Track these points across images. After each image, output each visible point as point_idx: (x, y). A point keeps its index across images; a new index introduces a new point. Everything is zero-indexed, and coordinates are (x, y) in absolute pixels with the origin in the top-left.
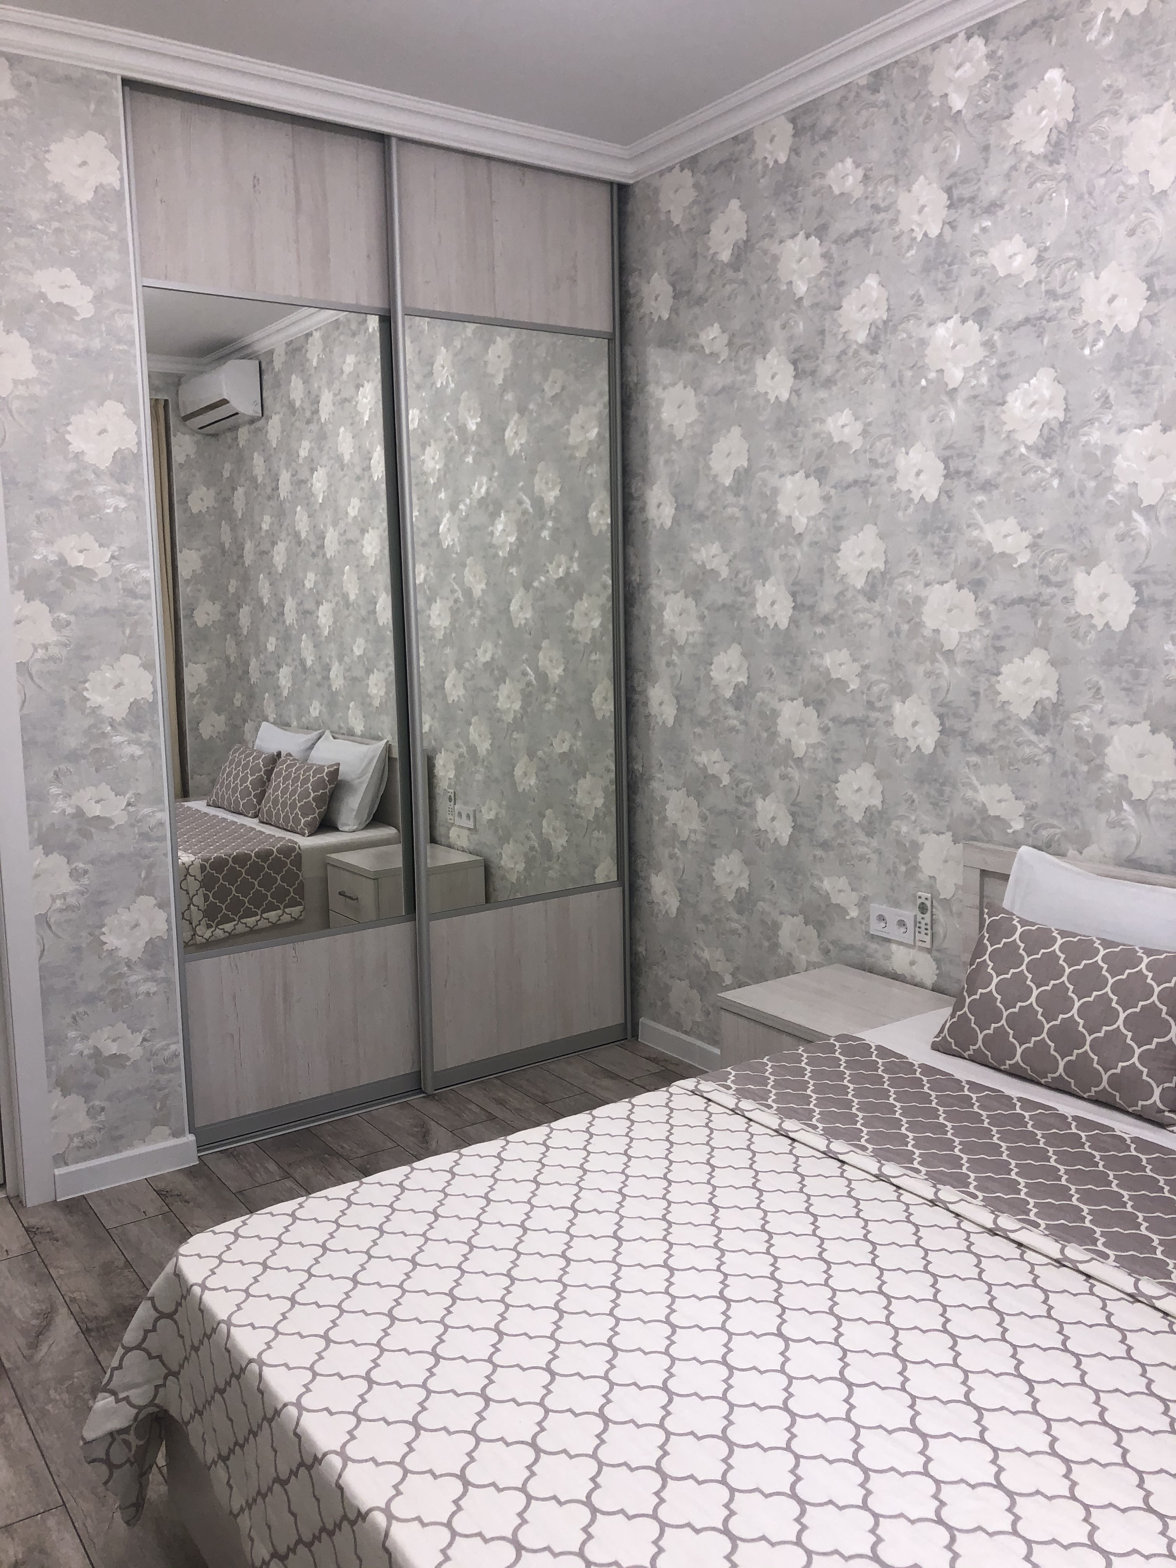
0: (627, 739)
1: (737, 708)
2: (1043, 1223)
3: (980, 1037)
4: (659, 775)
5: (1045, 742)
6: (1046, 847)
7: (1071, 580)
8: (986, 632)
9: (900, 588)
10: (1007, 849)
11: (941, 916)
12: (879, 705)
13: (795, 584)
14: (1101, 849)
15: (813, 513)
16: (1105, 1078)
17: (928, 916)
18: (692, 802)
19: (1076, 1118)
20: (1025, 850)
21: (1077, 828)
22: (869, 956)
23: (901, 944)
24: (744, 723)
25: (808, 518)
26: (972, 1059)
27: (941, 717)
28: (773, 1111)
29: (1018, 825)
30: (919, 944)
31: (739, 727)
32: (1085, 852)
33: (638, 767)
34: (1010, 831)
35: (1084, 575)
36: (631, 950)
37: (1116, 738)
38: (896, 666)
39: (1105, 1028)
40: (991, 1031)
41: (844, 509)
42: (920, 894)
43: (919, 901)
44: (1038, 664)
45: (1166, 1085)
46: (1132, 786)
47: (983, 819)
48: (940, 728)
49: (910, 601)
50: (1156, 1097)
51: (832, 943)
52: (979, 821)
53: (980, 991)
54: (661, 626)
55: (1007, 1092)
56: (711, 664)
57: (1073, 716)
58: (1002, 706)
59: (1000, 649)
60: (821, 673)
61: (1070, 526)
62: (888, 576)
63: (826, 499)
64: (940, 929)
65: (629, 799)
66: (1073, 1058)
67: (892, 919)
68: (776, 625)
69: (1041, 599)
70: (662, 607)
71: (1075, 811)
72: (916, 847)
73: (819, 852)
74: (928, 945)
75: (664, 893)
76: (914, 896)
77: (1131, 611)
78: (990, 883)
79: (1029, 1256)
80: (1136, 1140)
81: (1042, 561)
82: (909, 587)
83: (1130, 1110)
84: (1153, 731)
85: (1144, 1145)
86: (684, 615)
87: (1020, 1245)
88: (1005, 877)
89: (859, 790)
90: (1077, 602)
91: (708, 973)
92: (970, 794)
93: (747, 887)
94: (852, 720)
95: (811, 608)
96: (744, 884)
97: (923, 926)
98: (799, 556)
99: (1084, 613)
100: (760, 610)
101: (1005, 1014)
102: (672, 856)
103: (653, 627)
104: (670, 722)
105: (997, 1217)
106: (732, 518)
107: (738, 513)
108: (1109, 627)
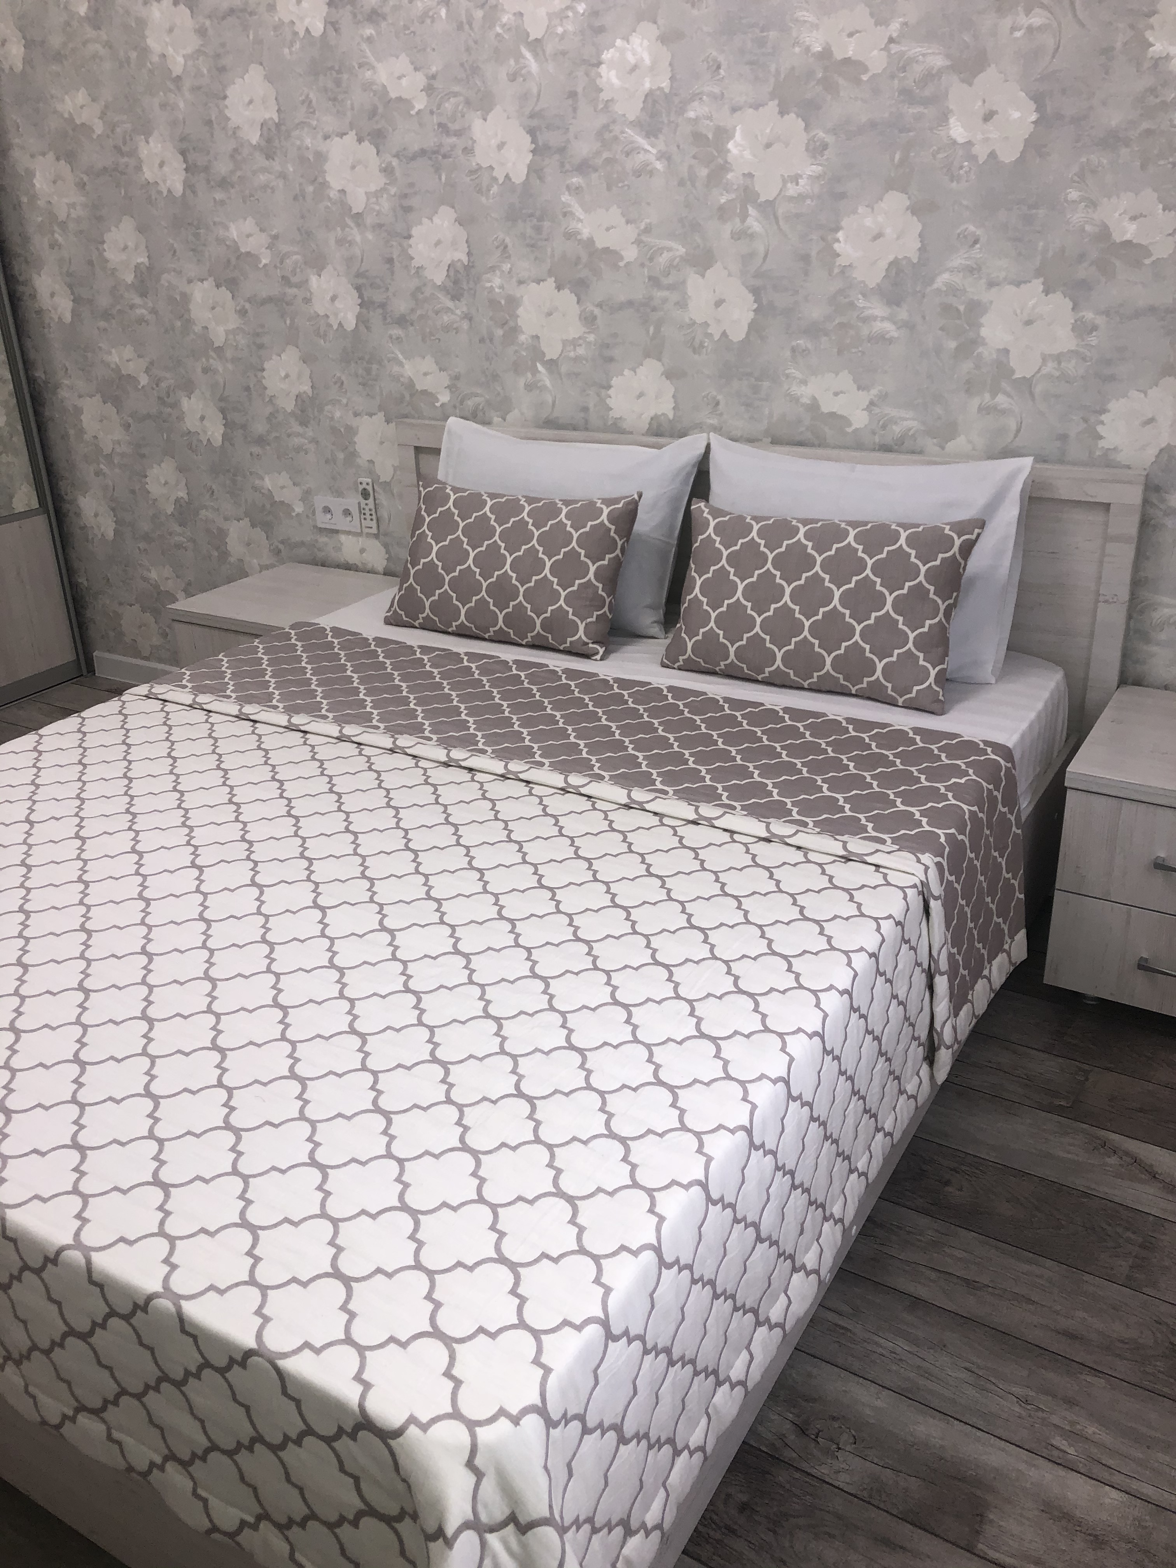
0: (19, 340)
1: (143, 295)
2: (489, 750)
3: (427, 604)
4: (66, 382)
5: (461, 308)
6: (474, 416)
7: (469, 127)
8: (393, 190)
9: (298, 143)
10: (439, 423)
11: (383, 498)
12: (294, 280)
13: (183, 139)
14: (522, 414)
15: (189, 50)
16: (538, 622)
17: (371, 501)
18: (110, 409)
19: (516, 662)
20: (453, 422)
21: (499, 394)
22: (319, 550)
23: (349, 533)
24: (154, 311)
25: (184, 56)
26: (423, 627)
27: (358, 288)
28: (232, 700)
29: (444, 398)
30: (366, 531)
31: (148, 317)
32: (508, 417)
33: (39, 374)
34: (438, 404)
35: (481, 121)
36: (70, 582)
37: (525, 298)
38: (307, 235)
39: (534, 578)
40: (436, 598)
41: (223, 45)
42: (360, 480)
43: (361, 487)
44: (446, 224)
45: (589, 620)
46: (544, 347)
47: (412, 395)
48: (359, 301)
49: (311, 158)
50: (581, 632)
51: (282, 542)
52: (407, 398)
53: (423, 561)
54: (33, 198)
55: (455, 650)
56: (103, 242)
57: (485, 277)
58: (417, 272)
59: (408, 210)
60: (228, 247)
61: (462, 65)
62: (283, 128)
63: (202, 32)
64: (384, 514)
65: (36, 413)
66: (510, 610)
67: (338, 511)
68: (169, 191)
69: (443, 151)
70: (31, 174)
71: (495, 377)
72: (351, 431)
73: (256, 450)
74: (374, 531)
75: (96, 515)
76: (356, 483)
77: (528, 162)
78: (424, 458)
79: (479, 777)
80: (566, 671)
81: (439, 106)
82: (308, 141)
83: (561, 648)
84: (559, 288)
85: (572, 674)
86: (59, 182)
87: (470, 770)
88: (437, 451)
89: (287, 376)
90: (478, 150)
91: (159, 594)
92: (396, 369)
93: (186, 497)
94: (270, 300)
95: (207, 169)
96: (182, 494)
97: (368, 513)
98: (182, 105)
99: (485, 165)
100: (149, 174)
101: (447, 579)
102: (98, 473)
103: (24, 199)
104: (68, 317)
105: (449, 751)
106: (95, 56)
107: (102, 51)
108: (510, 179)
